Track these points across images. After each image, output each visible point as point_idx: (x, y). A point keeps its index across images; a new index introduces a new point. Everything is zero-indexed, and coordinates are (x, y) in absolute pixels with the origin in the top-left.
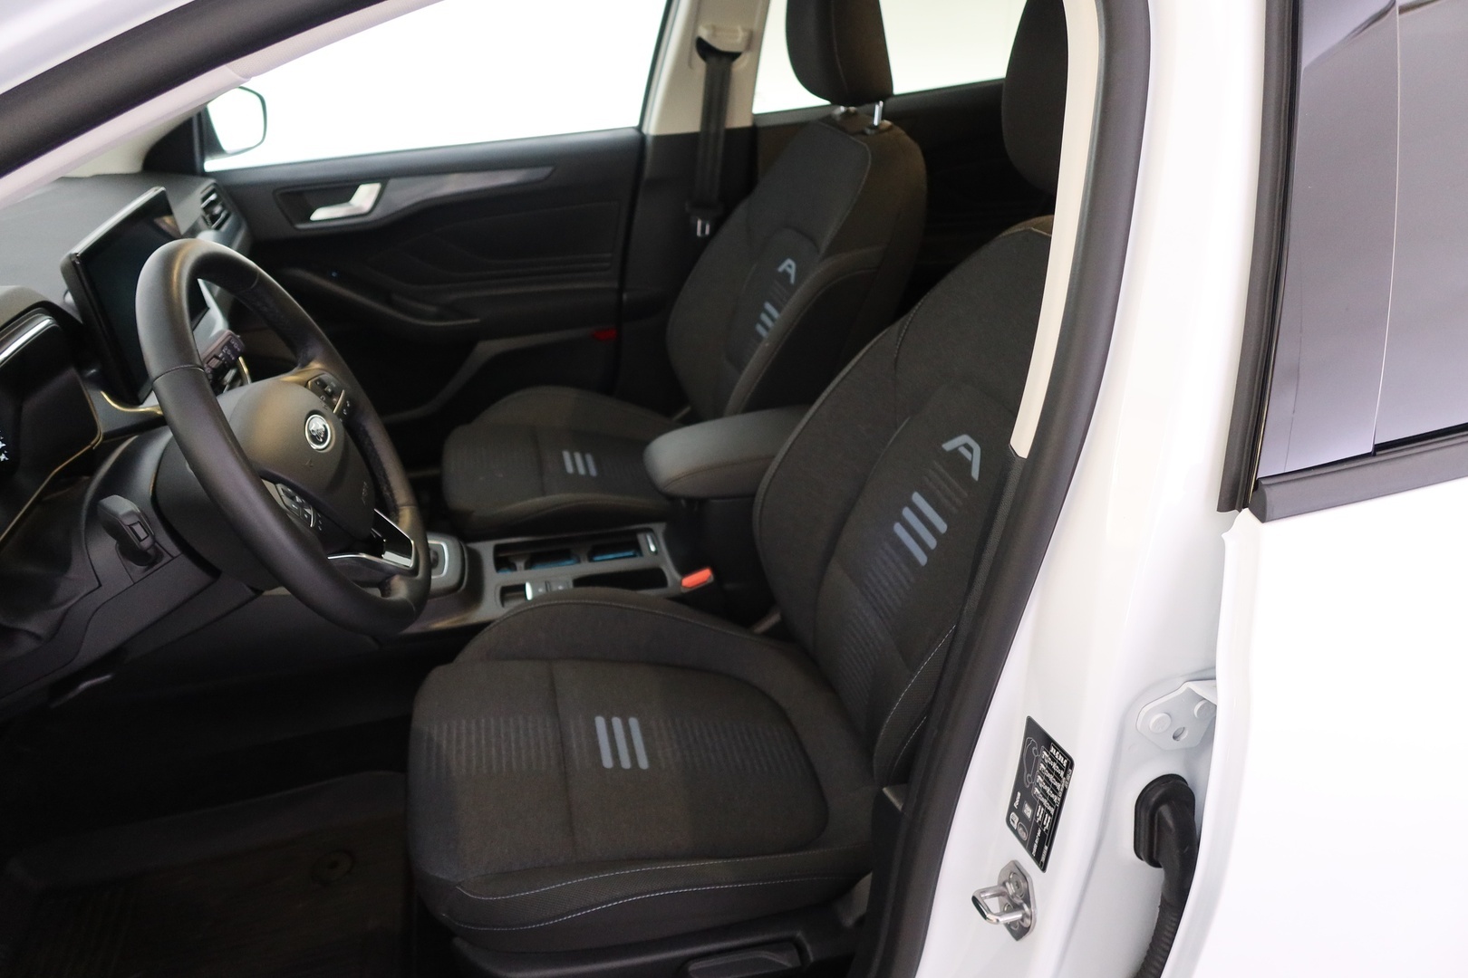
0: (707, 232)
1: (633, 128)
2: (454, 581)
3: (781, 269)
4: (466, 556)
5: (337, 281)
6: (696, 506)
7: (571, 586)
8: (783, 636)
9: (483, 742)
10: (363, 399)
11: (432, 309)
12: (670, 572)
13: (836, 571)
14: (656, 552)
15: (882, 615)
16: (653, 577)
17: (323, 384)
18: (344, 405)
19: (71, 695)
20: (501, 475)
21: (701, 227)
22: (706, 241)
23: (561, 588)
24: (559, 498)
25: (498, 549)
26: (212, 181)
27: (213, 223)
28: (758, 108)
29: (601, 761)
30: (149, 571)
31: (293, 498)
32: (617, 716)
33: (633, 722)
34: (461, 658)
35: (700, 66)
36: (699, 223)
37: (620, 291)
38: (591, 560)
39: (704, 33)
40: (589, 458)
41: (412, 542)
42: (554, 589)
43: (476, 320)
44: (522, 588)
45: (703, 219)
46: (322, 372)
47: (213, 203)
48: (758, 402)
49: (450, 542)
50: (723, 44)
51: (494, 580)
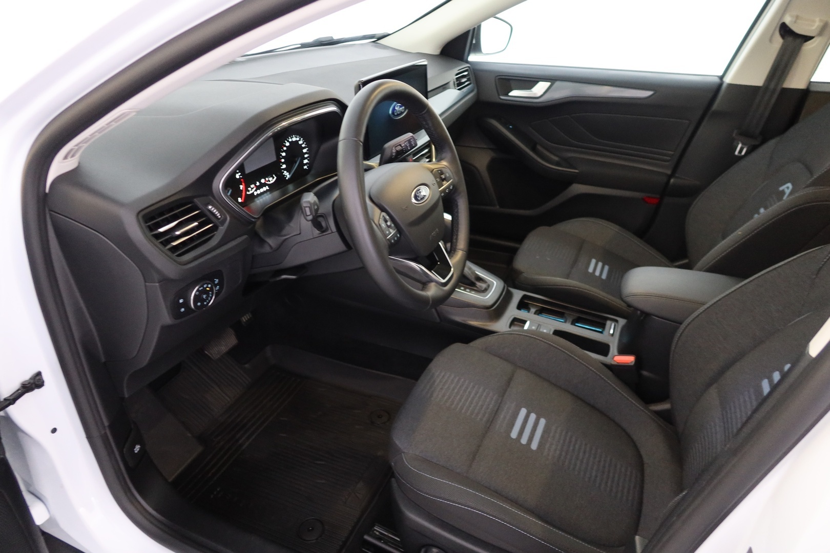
0: (743, 153)
1: (718, 76)
2: (490, 303)
3: (781, 189)
4: (504, 293)
5: (511, 131)
6: (645, 316)
7: (551, 333)
8: (667, 418)
9: (456, 390)
10: (463, 188)
11: (556, 159)
12: (614, 349)
13: (713, 392)
14: (612, 335)
15: (727, 434)
16: (603, 349)
17: (442, 173)
18: (448, 187)
19: (278, 279)
20: (549, 259)
21: (740, 149)
22: (740, 158)
23: (545, 331)
24: (573, 283)
25: (524, 297)
26: (469, 65)
27: (458, 87)
28: (816, 78)
29: (511, 431)
30: (321, 235)
31: (386, 221)
32: (535, 413)
33: (543, 422)
34: (472, 344)
35: (778, 41)
36: (740, 146)
37: (670, 177)
38: (573, 323)
39: (788, 20)
40: (606, 268)
41: (452, 269)
42: (541, 330)
43: (577, 171)
44: (524, 322)
45: (743, 144)
46: (445, 167)
47: (464, 76)
48: (715, 268)
49: (499, 282)
50: (798, 29)
51: (512, 311)
